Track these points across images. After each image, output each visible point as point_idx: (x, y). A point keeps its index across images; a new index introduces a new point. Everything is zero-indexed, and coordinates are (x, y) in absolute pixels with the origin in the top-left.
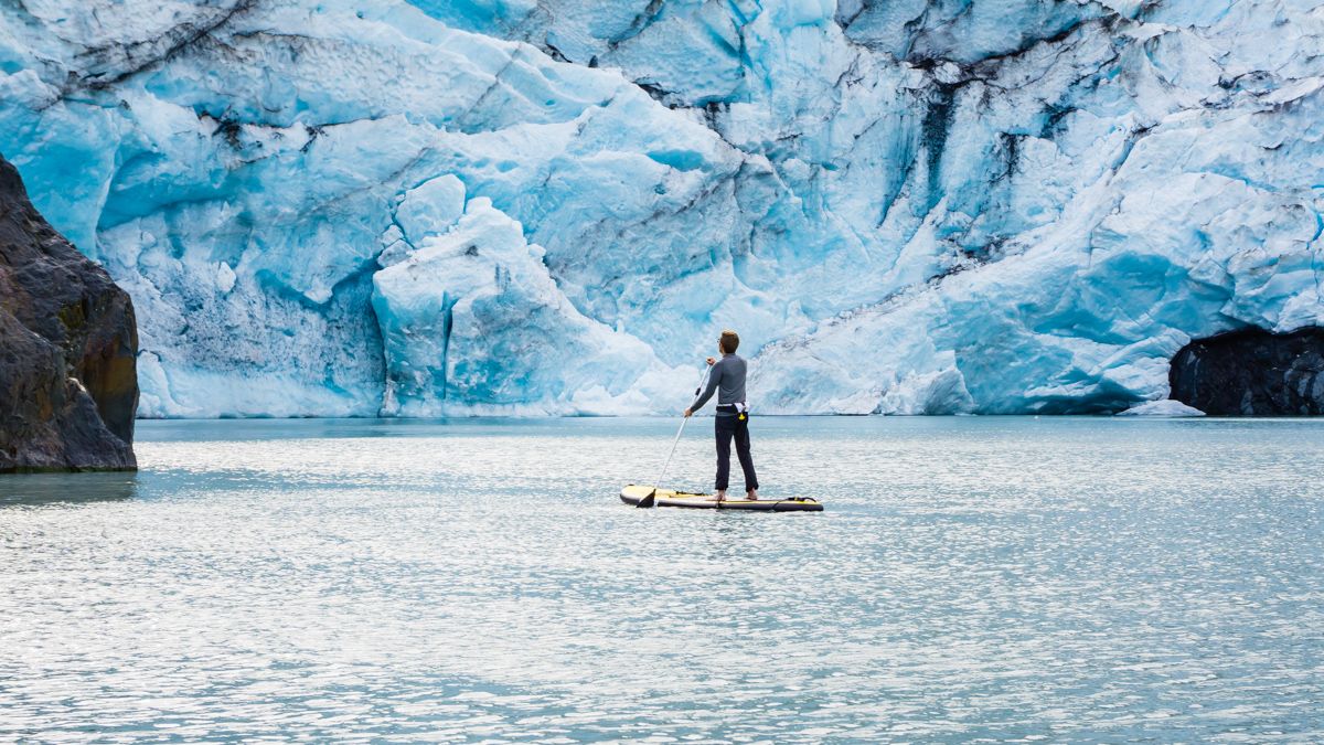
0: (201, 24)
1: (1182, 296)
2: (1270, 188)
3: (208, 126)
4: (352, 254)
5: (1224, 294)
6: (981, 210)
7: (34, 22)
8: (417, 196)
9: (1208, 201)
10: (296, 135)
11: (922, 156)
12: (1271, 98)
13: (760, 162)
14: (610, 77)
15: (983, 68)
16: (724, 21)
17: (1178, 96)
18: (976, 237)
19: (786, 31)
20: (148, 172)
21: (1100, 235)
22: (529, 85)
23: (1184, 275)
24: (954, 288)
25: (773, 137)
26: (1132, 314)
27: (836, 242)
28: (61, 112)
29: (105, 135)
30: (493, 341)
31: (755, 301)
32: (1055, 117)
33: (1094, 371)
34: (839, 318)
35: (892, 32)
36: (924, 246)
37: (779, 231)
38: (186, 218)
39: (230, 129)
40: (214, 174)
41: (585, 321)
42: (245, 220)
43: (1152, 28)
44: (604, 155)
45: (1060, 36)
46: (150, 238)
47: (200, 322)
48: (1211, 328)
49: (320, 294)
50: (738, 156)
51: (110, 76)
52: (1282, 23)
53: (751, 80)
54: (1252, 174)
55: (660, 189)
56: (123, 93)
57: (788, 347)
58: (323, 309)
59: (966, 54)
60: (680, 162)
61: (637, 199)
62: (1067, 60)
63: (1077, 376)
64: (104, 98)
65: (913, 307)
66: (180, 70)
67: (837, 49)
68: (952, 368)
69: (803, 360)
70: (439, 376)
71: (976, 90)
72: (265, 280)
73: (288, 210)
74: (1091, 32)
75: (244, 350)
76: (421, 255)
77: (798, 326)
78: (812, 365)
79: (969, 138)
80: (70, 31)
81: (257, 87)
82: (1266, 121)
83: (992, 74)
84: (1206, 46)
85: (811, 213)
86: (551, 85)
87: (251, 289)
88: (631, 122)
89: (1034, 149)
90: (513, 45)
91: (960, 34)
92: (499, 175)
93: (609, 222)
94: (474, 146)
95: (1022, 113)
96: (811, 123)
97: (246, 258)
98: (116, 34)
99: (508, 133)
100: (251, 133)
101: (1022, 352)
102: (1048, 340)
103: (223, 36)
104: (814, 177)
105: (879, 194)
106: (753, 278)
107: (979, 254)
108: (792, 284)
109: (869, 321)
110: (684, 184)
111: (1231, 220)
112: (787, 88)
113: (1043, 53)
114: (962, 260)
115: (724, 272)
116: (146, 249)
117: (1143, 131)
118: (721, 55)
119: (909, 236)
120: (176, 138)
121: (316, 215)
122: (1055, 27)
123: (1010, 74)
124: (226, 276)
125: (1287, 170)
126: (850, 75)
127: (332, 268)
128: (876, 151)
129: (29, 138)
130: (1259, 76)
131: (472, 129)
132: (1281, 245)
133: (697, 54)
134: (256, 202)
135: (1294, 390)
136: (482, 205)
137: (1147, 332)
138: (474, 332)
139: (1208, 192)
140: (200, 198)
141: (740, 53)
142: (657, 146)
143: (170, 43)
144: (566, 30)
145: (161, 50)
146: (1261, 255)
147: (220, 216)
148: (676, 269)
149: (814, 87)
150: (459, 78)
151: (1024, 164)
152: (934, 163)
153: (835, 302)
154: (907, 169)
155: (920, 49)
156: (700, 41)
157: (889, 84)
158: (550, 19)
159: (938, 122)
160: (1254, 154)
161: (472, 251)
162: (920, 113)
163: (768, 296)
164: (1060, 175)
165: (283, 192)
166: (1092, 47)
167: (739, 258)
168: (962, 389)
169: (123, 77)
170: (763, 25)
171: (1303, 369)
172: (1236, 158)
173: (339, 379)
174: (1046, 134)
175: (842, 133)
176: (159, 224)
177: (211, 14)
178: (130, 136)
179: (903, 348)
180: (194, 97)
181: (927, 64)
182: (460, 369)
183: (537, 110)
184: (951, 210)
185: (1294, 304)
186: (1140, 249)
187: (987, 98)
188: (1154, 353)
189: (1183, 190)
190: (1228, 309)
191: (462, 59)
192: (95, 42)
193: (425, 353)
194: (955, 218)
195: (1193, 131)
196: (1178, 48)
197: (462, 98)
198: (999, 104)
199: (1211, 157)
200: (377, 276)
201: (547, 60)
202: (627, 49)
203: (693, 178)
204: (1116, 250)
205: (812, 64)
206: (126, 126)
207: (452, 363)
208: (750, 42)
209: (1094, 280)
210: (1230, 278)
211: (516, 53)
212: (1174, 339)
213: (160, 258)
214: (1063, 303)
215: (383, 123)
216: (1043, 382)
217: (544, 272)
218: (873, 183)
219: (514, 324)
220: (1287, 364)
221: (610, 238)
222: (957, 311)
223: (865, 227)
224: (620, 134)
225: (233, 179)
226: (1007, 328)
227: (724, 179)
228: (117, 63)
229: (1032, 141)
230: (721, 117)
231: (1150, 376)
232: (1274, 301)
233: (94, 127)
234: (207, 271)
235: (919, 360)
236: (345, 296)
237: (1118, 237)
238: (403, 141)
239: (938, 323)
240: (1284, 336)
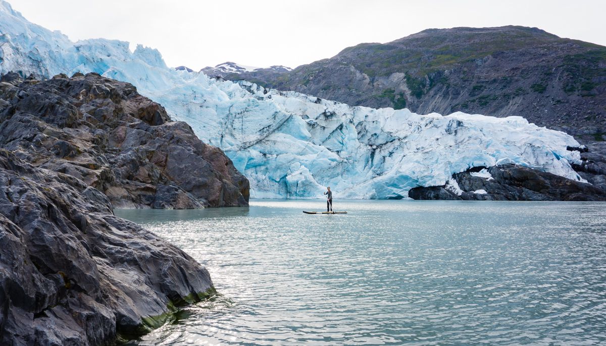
0: (260, 139)
1: (410, 181)
2: (424, 165)
3: (261, 154)
4: (283, 174)
5: (417, 181)
6: (379, 168)
7: (236, 139)
8: (293, 165)
9: (415, 167)
10: (275, 156)
11: (370, 159)
12: (425, 151)
13: (345, 160)
14: (322, 147)
15: (380, 146)
16: (340, 139)
17: (410, 151)
18: (379, 172)
19: (349, 140)
20: (252, 161)
21: (398, 172)
22: (310, 148)
23: (411, 178)
24: (375, 180)
25: (347, 156)
26: (403, 184)
27: (357, 173)
28: (239, 152)
29: (246, 155)
30: (304, 187)
31: (344, 182)
32: (391, 154)
33: (396, 193)
34: (357, 184)
35: (366, 140)
36: (371, 173)
37: (348, 171)
38: (258, 168)
39: (265, 155)
40: (262, 161)
41: (318, 184)
42: (267, 169)
43: (406, 140)
44: (322, 159)
45: (392, 141)
46: (252, 171)
47: (260, 184)
48: (415, 186)
49: (278, 180)
50: (342, 159)
51: (247, 147)
52: (426, 140)
53: (344, 148)
54: (421, 163)
55: (330, 164)
56: (249, 149)
57: (349, 189)
58: (278, 182)
59: (377, 144)
60: (333, 160)
61: (326, 166)
62: (393, 145)
63: (394, 193)
64: (246, 150)
65: (369, 182)
66: (257, 146)
67: (357, 143)
68: (375, 192)
69: (351, 191)
70: (296, 193)
71: (379, 150)
72: (270, 178)
73: (273, 167)
74: (397, 141)
75: (266, 188)
76: (293, 174)
77: (351, 185)
78: (353, 191)
79: (378, 157)
80: (241, 140)
81: (269, 148)
82: (424, 155)
83: (381, 147)
84: (414, 143)
85: (353, 168)
86: (314, 149)
87: (268, 179)
88: (326, 154)
89: (387, 158)
90: (308, 142)
91: (376, 141)
92: (305, 162)
93: (322, 169)
94: (301, 158)
95: (386, 153)
96: (353, 154)
97: (267, 174)
98: (248, 140)
99: (307, 156)
100: (268, 155)
101: (385, 190)
102: (390, 188)
103: (264, 141)
104: (354, 163)
105: (364, 166)
106: (344, 178)
107: (379, 175)
108: (350, 179)
109: (362, 185)
110: (334, 164)
111: (418, 170)
112: (350, 149)
113: (389, 144)
114: (376, 175)
115: (340, 177)
116: (252, 173)
117: (404, 156)
118: (340, 144)
119: (368, 172)
120: (257, 156)
121: (278, 168)
122: (391, 140)
123: (384, 147)
124: (264, 177)
125: (427, 162)
126: (359, 147)
127: (280, 176)
128: (363, 159)
129: (234, 156)
130: (423, 148)
131: (301, 155)
132: (426, 174)
133: (336, 144)
134: (268, 166)
135: (428, 196)
136: (303, 167)
137: (405, 187)
138: (301, 186)
139: (414, 165)
140: (260, 165)
141: (343, 144)
142: (329, 158)
143: (256, 142)
144: (316, 140)
145: (255, 143)
146: (423, 175)
147: (263, 168)
148: (332, 177)
149: (354, 149)
150: (299, 147)
151: (386, 161)
152: (372, 161)
153: (357, 182)
154: (368, 162)
155: (370, 143)
156: (336, 142)
157: (365, 149)
158: (313, 138)
159: (373, 154)
160: (421, 160)
161: (301, 173)
162: (370, 153)
163: (346, 181)
164: (392, 163)
165: (272, 164)
166: (397, 143)
167: (342, 175)
168: (376, 195)
169: (249, 147)
170: (346, 139)
171: (430, 193)
172: (419, 160)
173: (281, 193)
174: (390, 156)
175: (358, 156)
176: (254, 169)
177: (262, 138)
178: (250, 156)
179: (367, 189)
180: (259, 150)
181: (371, 146)
182: (299, 191)
183: (312, 152)
184: (375, 168)
185: (428, 183)
186: (404, 174)
187: (380, 151)
188: (406, 190)
189: (411, 165)
190: (418, 183)
191: (300, 144)
192: (245, 142)
193: (294, 189)
194: (375, 169)
195: (412, 156)
196: (410, 143)
197: (300, 150)
198: (382, 152)
199: (415, 160)
200: (287, 177)
201: (313, 145)
202: (325, 143)
203: (335, 163)
204: (400, 174)
205: (353, 145)
206: (249, 154)
207: (298, 191)
208: (344, 142)
209: (397, 179)
210: (418, 179)
211: (308, 144)
212: (409, 188)
213: (254, 174)
214: (392, 182)
215: (288, 154)
216: (389, 194)
217: (312, 177)
218: (363, 164)
219: (307, 185)
220: (427, 192)
221: (322, 172)
222: (375, 183)
223: (361, 170)
224: (324, 156)
225: (265, 162)
226: (383, 186)
227: (340, 163)
228: (248, 145)
229: (387, 157)
230: (339, 153)
231: (405, 194)
232: (425, 182)
233: (244, 155)
234: (261, 176)
235: (369, 191)
236: (282, 180)
237: (401, 172)
238: (291, 157)
239: (372, 185)
240: (426, 188)
